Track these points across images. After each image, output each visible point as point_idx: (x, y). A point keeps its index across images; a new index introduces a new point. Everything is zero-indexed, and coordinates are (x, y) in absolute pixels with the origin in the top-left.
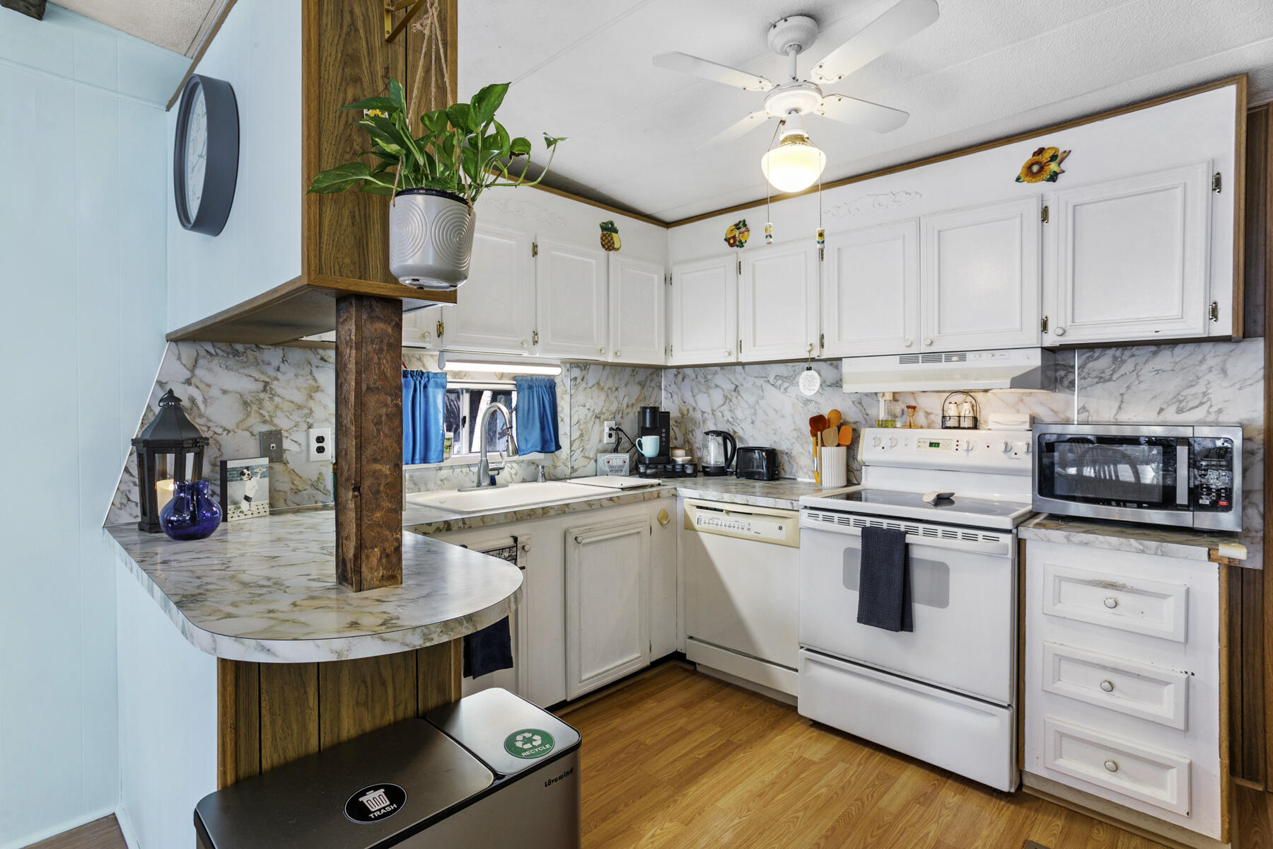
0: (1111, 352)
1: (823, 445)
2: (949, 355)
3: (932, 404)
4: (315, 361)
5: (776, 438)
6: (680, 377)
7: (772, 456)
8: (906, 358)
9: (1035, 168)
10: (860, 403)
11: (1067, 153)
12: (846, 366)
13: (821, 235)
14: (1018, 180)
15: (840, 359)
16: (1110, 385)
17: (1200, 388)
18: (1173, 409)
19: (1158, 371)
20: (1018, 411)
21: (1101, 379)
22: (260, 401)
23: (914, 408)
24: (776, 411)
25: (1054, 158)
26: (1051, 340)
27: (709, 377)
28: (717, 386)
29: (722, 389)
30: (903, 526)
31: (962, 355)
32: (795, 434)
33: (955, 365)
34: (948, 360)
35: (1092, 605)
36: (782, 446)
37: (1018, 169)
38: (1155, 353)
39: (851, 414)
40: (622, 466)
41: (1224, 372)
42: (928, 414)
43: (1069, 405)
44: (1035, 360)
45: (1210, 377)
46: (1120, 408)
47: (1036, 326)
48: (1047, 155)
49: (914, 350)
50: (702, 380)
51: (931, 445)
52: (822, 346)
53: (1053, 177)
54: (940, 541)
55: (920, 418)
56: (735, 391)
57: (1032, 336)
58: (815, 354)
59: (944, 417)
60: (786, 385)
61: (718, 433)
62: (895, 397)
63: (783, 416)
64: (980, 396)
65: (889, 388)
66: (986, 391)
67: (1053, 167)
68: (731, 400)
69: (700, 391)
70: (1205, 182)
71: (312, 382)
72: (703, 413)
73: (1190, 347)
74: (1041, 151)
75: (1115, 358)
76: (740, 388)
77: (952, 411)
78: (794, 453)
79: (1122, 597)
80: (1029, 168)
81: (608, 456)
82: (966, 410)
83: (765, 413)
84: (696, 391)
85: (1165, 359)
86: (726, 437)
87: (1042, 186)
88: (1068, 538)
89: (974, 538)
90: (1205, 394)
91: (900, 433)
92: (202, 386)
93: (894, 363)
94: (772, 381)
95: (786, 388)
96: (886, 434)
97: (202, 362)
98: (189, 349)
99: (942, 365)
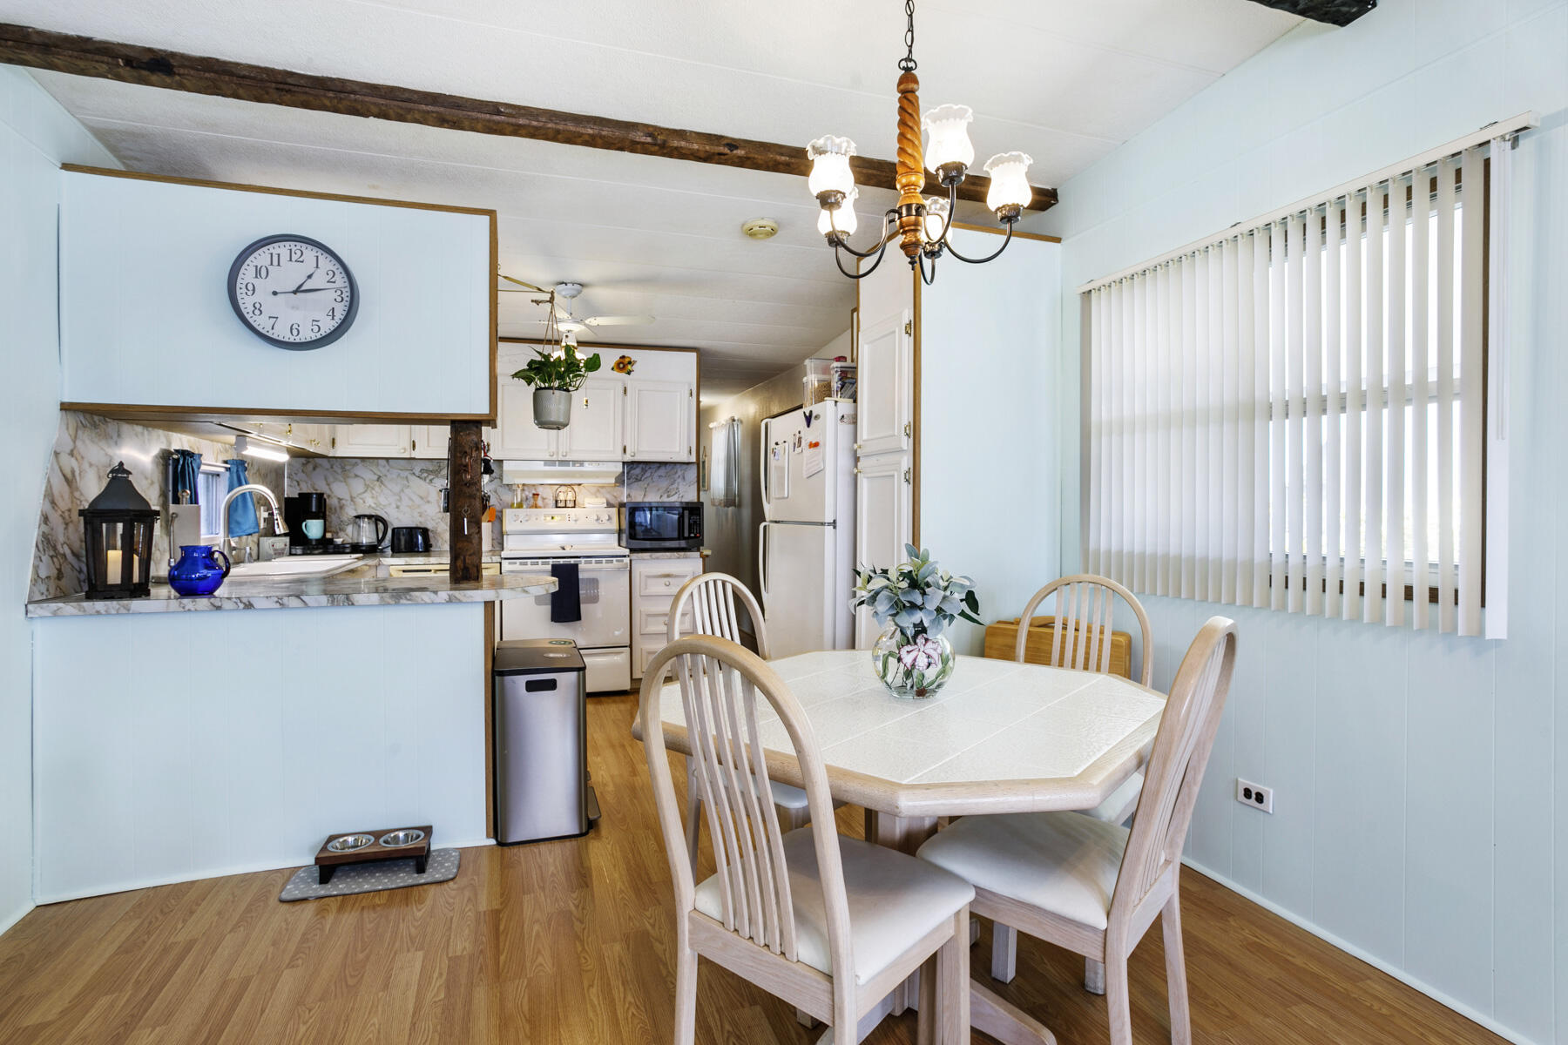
0: (641, 466)
2: (575, 462)
3: (548, 494)
4: (133, 436)
5: (420, 519)
6: (310, 467)
7: (425, 532)
8: (548, 463)
9: (621, 366)
11: (635, 362)
12: (506, 465)
14: (613, 369)
15: (502, 461)
16: (640, 483)
17: (675, 486)
18: (666, 495)
19: (660, 476)
20: (597, 497)
21: (638, 480)
23: (537, 495)
24: (422, 498)
25: (630, 363)
26: (628, 458)
27: (348, 468)
28: (356, 476)
29: (362, 478)
31: (581, 463)
33: (577, 468)
34: (574, 465)
35: (658, 587)
36: (429, 526)
37: (612, 365)
38: (659, 467)
41: (684, 478)
42: (544, 499)
43: (623, 493)
44: (619, 468)
45: (679, 480)
46: (645, 495)
47: (620, 450)
48: (627, 360)
49: (554, 458)
50: (339, 471)
51: (550, 518)
53: (629, 373)
54: (593, 566)
55: (540, 501)
56: (378, 480)
57: (619, 456)
59: (556, 501)
60: (429, 476)
61: (370, 517)
62: (525, 487)
63: (428, 502)
64: (576, 488)
66: (580, 485)
67: (629, 367)
68: (373, 489)
69: (336, 479)
70: (688, 392)
72: (340, 499)
73: (672, 465)
74: (623, 357)
75: (642, 469)
76: (383, 479)
77: (562, 497)
78: (439, 530)
79: (670, 579)
80: (618, 364)
81: (271, 539)
82: (570, 496)
83: (411, 499)
84: (331, 479)
85: (662, 471)
86: (377, 519)
87: (623, 375)
88: (651, 556)
89: (612, 562)
90: (677, 488)
91: (526, 510)
92: (79, 458)
93: (540, 466)
94: (417, 473)
95: (431, 480)
96: (522, 512)
97: (80, 432)
98: (72, 419)
99: (571, 468)
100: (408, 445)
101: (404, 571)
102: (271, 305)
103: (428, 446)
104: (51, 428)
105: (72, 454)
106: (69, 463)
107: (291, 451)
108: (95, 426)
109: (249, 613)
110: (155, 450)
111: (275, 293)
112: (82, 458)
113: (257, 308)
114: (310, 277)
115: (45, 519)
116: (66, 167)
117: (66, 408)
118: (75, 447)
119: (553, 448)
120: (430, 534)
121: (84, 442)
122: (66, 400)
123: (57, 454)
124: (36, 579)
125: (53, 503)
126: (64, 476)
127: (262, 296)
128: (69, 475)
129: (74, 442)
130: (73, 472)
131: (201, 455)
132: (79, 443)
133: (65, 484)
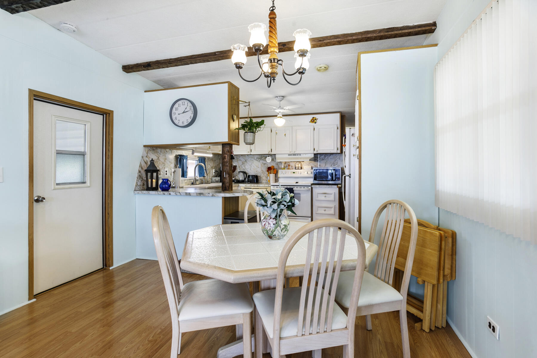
0: (324, 155)
1: (270, 174)
2: (298, 154)
3: (293, 164)
4: (166, 152)
5: (256, 173)
7: (257, 177)
8: (289, 155)
9: (313, 121)
10: (277, 164)
11: (317, 119)
12: (277, 156)
13: (285, 134)
14: (310, 122)
15: (275, 154)
16: (324, 161)
17: (336, 162)
18: (333, 165)
19: (331, 158)
20: (309, 166)
21: (323, 160)
22: (157, 161)
23: (289, 165)
24: (257, 166)
25: (315, 119)
26: (315, 152)
27: (238, 158)
28: (240, 160)
29: (241, 161)
30: (292, 187)
31: (300, 154)
32: (262, 172)
33: (299, 156)
34: (298, 155)
35: (322, 197)
36: (258, 175)
37: (310, 120)
38: (330, 155)
39: (276, 167)
40: (218, 181)
41: (340, 159)
42: (292, 166)
43: (317, 164)
44: (313, 156)
45: (338, 159)
46: (325, 165)
47: (313, 149)
48: (314, 119)
49: (291, 153)
51: (293, 173)
52: (271, 151)
53: (315, 123)
54: (299, 189)
55: (290, 167)
56: (245, 161)
57: (312, 151)
58: (270, 153)
59: (295, 167)
60: (259, 160)
61: (242, 172)
62: (285, 163)
63: (259, 168)
64: (302, 163)
65: (284, 161)
66: (303, 162)
67: (315, 121)
68: (244, 164)
70: (336, 128)
71: (165, 157)
72: (237, 167)
73: (335, 154)
74: (313, 118)
75: (325, 156)
76: (247, 161)
77: (297, 166)
78: (261, 176)
79: (326, 195)
80: (312, 120)
81: (215, 178)
82: (300, 165)
83: (254, 167)
85: (332, 156)
86: (244, 173)
87: (314, 124)
88: (319, 186)
89: (305, 188)
90: (337, 163)
91: (286, 170)
92: (149, 158)
93: (287, 156)
94: (256, 159)
95: (259, 161)
96: (284, 171)
97: (149, 152)
98: (147, 149)
99: (297, 156)
100: (249, 150)
101: (245, 188)
102: (179, 117)
103: (255, 150)
104: (141, 151)
105: (147, 157)
108: (154, 150)
109: (170, 196)
110: (174, 155)
111: (179, 114)
112: (150, 158)
113: (176, 118)
114: (186, 108)
115: (140, 172)
116: (145, 91)
117: (145, 146)
118: (147, 155)
119: (291, 150)
120: (259, 178)
121: (150, 154)
122: (145, 145)
123: (142, 157)
124: (137, 185)
125: (142, 168)
126: (145, 162)
127: (177, 115)
128: (146, 162)
129: (147, 154)
130: (147, 161)
131: (187, 156)
132: (148, 154)
133: (145, 164)
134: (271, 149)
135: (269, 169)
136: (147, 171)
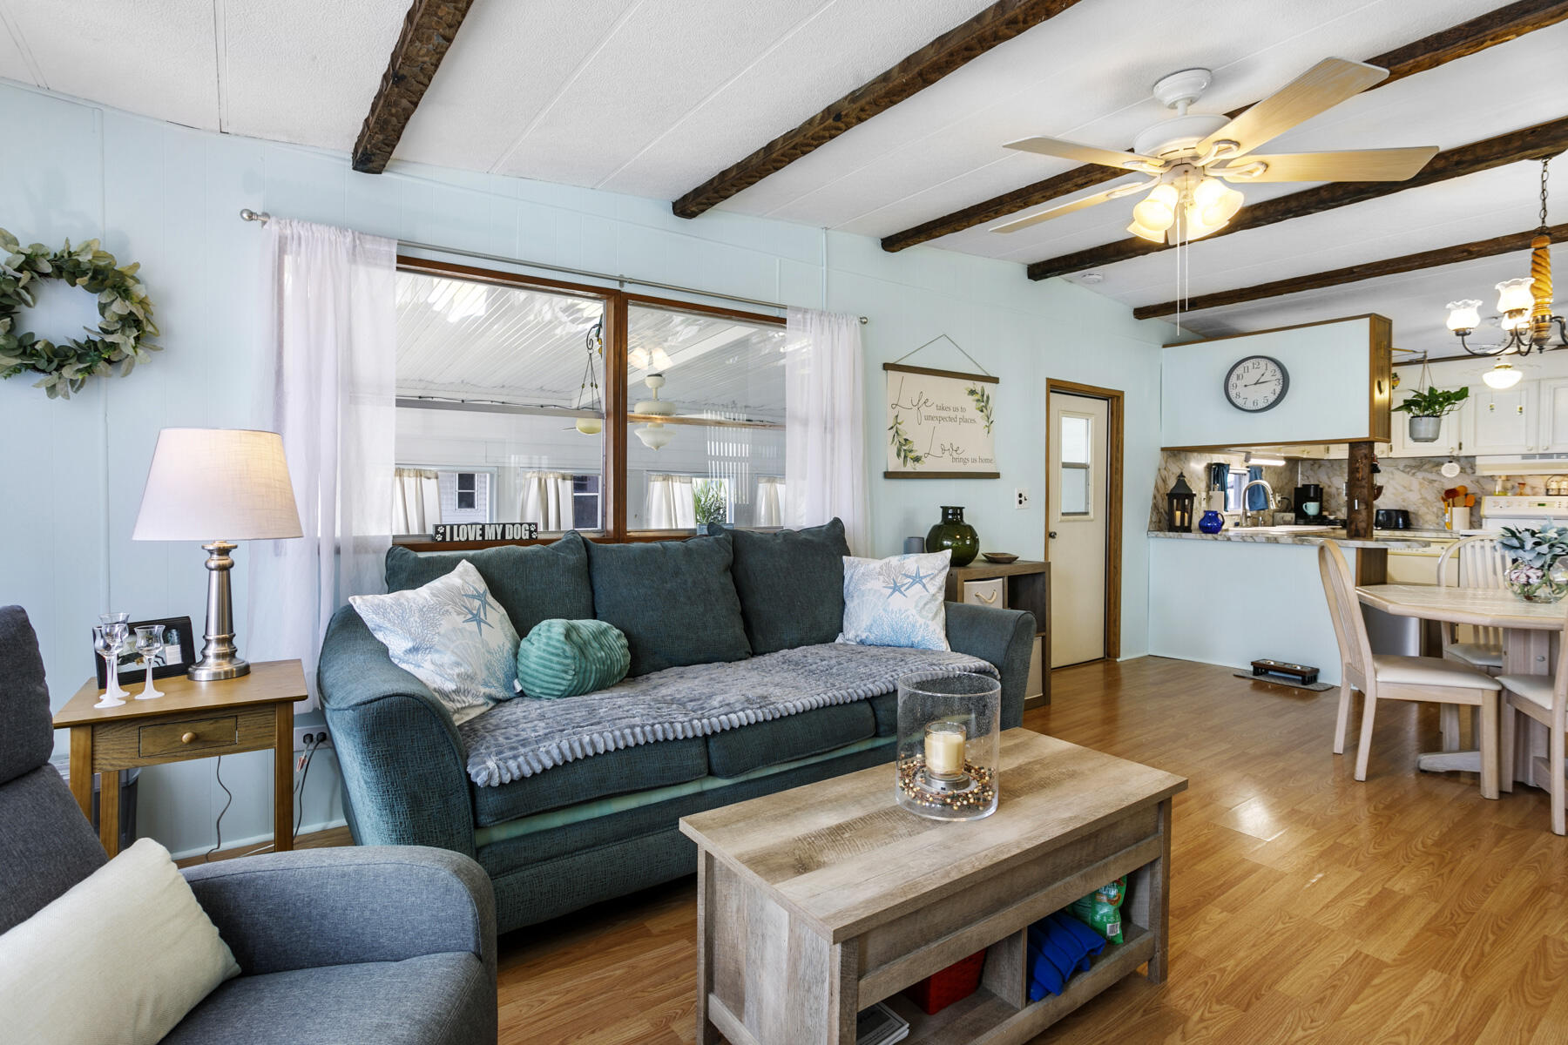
1: (1454, 506)
3: (1536, 482)
4: (1192, 458)
5: (1403, 504)
6: (1316, 466)
7: (1405, 514)
8: (1525, 457)
10: (1478, 482)
12: (1479, 461)
13: (1521, 409)
15: (1474, 457)
23: (1524, 484)
24: (1405, 487)
32: (1422, 501)
33: (1563, 461)
34: (1558, 458)
36: (1411, 509)
39: (1471, 488)
42: (1533, 488)
49: (1532, 452)
50: (1338, 468)
51: (1539, 505)
52: (1460, 448)
55: (1527, 490)
58: (1455, 454)
59: (1548, 490)
60: (1413, 471)
62: (1508, 478)
63: (1411, 490)
65: (1504, 473)
69: (1335, 475)
71: (1193, 468)
72: (1338, 489)
77: (1554, 486)
78: (1420, 513)
81: (1282, 514)
82: (1564, 485)
83: (1395, 489)
84: (1331, 474)
91: (1510, 498)
92: (1167, 471)
93: (1518, 460)
94: (1401, 468)
95: (1414, 474)
96: (1503, 500)
97: (1170, 460)
98: (1165, 455)
99: (1555, 460)
100: (1387, 448)
102: (1244, 392)
103: (1404, 448)
104: (1157, 457)
105: (1164, 469)
106: (1164, 473)
107: (1287, 459)
108: (1175, 455)
110: (1204, 464)
111: (1246, 386)
112: (1170, 470)
113: (1238, 395)
114: (1263, 375)
115: (1155, 497)
116: (1164, 346)
117: (1163, 449)
118: (1166, 466)
119: (1531, 444)
120: (1411, 516)
121: (1170, 464)
122: (1162, 447)
123: (1159, 470)
124: (1151, 522)
125: (1158, 490)
126: (1161, 479)
127: (1240, 389)
128: (1163, 478)
129: (1166, 464)
130: (1165, 477)
131: (1229, 465)
132: (1168, 464)
133: (1162, 483)
134: (1460, 444)
135: (1451, 495)
136: (1171, 496)
